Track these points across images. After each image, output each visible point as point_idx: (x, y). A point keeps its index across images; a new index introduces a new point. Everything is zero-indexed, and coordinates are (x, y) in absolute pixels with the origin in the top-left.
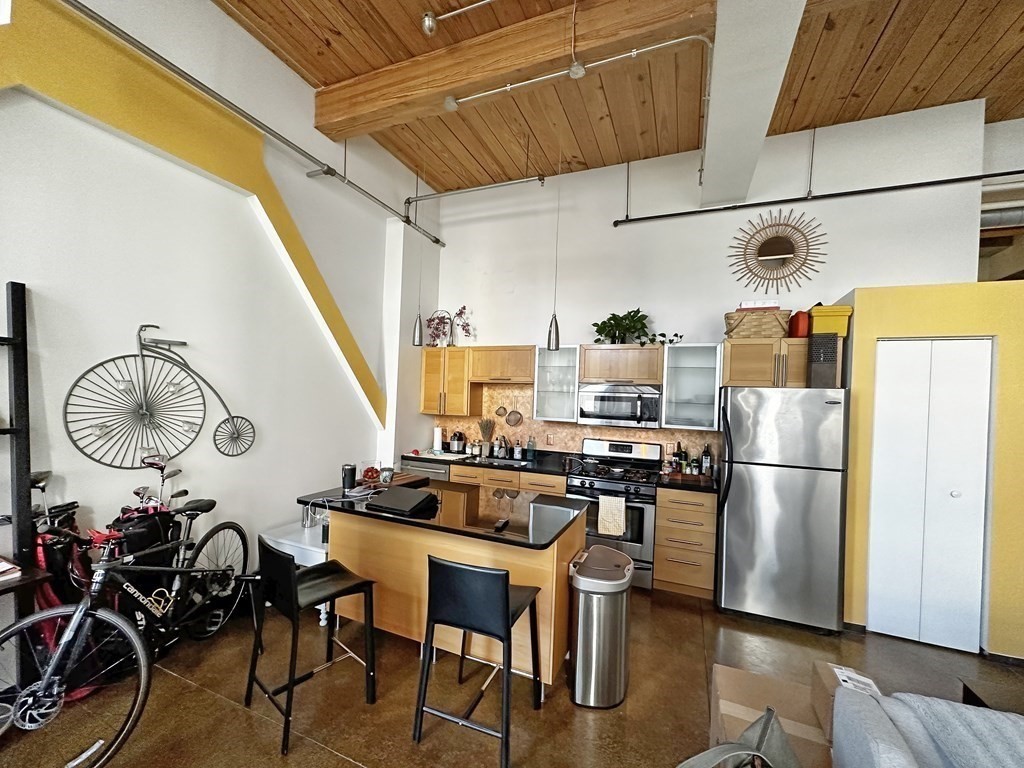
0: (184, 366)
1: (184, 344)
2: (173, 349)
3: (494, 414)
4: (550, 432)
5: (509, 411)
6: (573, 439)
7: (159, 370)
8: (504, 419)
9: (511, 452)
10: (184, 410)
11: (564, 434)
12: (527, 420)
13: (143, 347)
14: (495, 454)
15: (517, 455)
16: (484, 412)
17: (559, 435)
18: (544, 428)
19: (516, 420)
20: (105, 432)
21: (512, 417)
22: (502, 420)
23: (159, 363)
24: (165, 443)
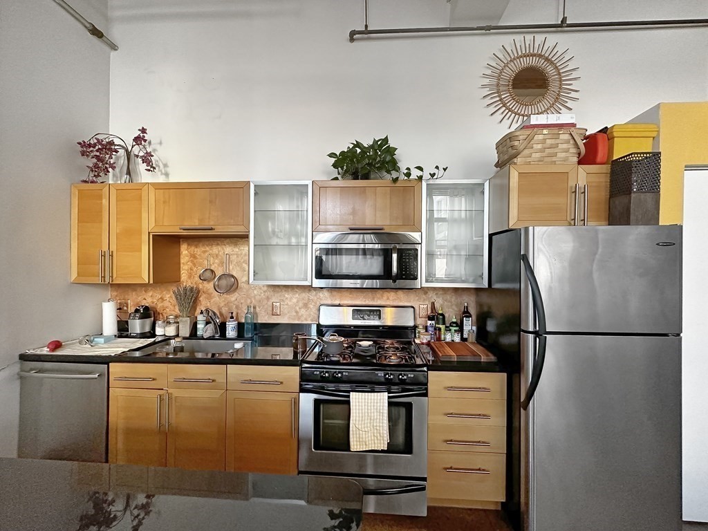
3: (197, 279)
4: (275, 299)
5: (219, 274)
6: (306, 305)
8: (211, 285)
9: (223, 327)
11: (295, 300)
12: (245, 286)
14: (199, 333)
15: (231, 332)
16: (184, 276)
17: (287, 302)
18: (268, 294)
19: (230, 285)
21: (224, 282)
22: (209, 286)
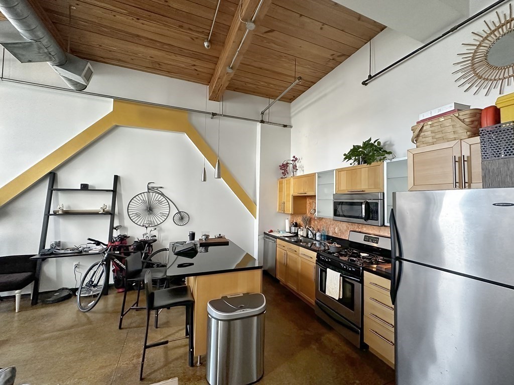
0: (162, 195)
1: (162, 187)
2: (159, 189)
3: (310, 213)
4: (335, 225)
7: (155, 197)
10: (163, 209)
13: (149, 189)
16: (307, 212)
18: (333, 222)
20: (138, 215)
22: (314, 216)
23: (154, 194)
24: (157, 219)
